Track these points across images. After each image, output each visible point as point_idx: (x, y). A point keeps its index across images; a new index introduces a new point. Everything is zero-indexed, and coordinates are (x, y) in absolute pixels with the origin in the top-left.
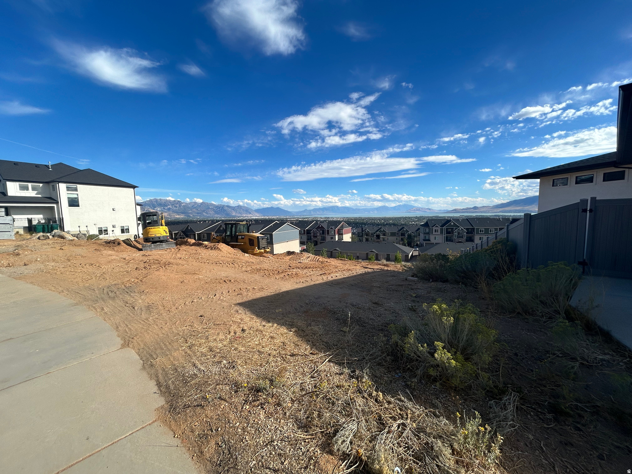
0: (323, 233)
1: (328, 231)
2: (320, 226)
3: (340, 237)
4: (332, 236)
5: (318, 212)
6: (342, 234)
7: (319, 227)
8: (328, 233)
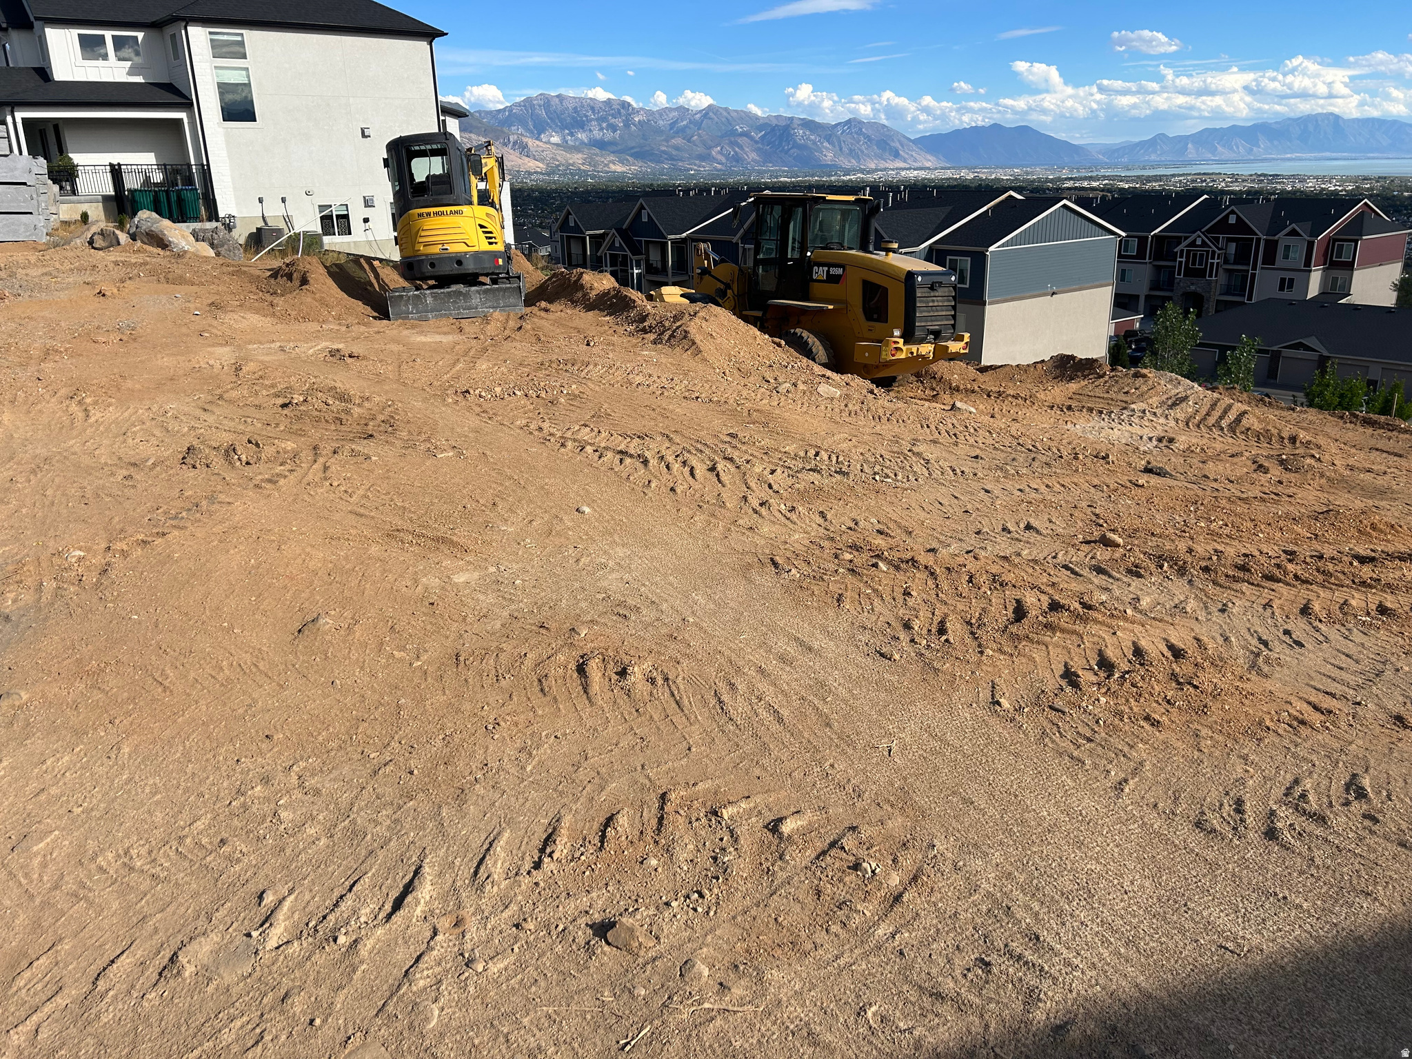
0: (1243, 255)
1: (1271, 247)
2: (1232, 220)
3: (1335, 280)
4: (1288, 275)
5: (1220, 148)
6: (1350, 266)
7: (1223, 226)
8: (1270, 259)
